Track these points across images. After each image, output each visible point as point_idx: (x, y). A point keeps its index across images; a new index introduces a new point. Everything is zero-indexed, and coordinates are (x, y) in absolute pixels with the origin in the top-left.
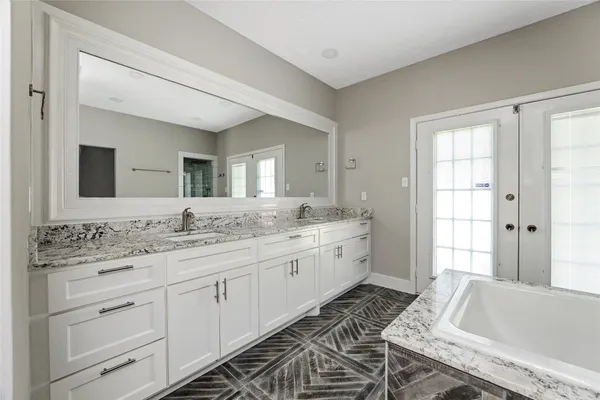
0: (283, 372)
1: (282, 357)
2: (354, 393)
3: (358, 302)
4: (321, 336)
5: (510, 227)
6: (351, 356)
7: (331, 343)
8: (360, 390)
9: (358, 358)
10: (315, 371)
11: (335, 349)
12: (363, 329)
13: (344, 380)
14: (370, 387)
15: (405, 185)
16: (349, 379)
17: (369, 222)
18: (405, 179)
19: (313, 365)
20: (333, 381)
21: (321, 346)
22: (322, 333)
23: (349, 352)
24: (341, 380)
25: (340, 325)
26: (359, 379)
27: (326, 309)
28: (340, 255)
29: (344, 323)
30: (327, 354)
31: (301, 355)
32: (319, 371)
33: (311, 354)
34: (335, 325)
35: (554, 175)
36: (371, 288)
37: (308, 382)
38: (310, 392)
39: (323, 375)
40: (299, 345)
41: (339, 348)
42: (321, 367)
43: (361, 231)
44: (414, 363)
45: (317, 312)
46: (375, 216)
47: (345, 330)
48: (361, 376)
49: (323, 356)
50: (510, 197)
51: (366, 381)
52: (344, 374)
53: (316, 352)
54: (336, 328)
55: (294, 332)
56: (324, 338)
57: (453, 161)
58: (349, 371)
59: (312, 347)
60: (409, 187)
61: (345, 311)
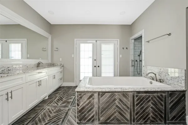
0: (39, 118)
1: (37, 114)
2: (65, 112)
3: (60, 91)
4: (50, 104)
5: (95, 66)
6: (62, 105)
7: (55, 104)
8: (66, 111)
9: (64, 105)
10: (52, 113)
11: (57, 105)
12: (64, 97)
13: (61, 111)
14: (69, 110)
15: (73, 56)
16: (63, 110)
17: (62, 67)
18: (73, 55)
19: (50, 111)
20: (58, 113)
21: (51, 106)
22: (50, 103)
23: (61, 104)
24: (60, 111)
25: (56, 99)
26: (65, 109)
27: (50, 96)
28: (54, 78)
29: (57, 98)
30: (54, 107)
31: (45, 111)
32: (53, 112)
33: (49, 109)
34: (54, 99)
35: (102, 56)
36: (63, 87)
37: (50, 116)
38: (51, 118)
39: (54, 113)
40: (43, 109)
41: (57, 104)
42: (53, 111)
43: (60, 70)
44: (83, 94)
45: (47, 98)
46: (64, 66)
47: (58, 100)
48: (66, 108)
49: (53, 108)
50: (95, 60)
51: (67, 109)
52: (61, 110)
53: (50, 108)
54: (55, 100)
55: (40, 106)
56: (52, 104)
57: (84, 51)
58: (62, 109)
59: (48, 107)
60: (74, 57)
61: (57, 95)
